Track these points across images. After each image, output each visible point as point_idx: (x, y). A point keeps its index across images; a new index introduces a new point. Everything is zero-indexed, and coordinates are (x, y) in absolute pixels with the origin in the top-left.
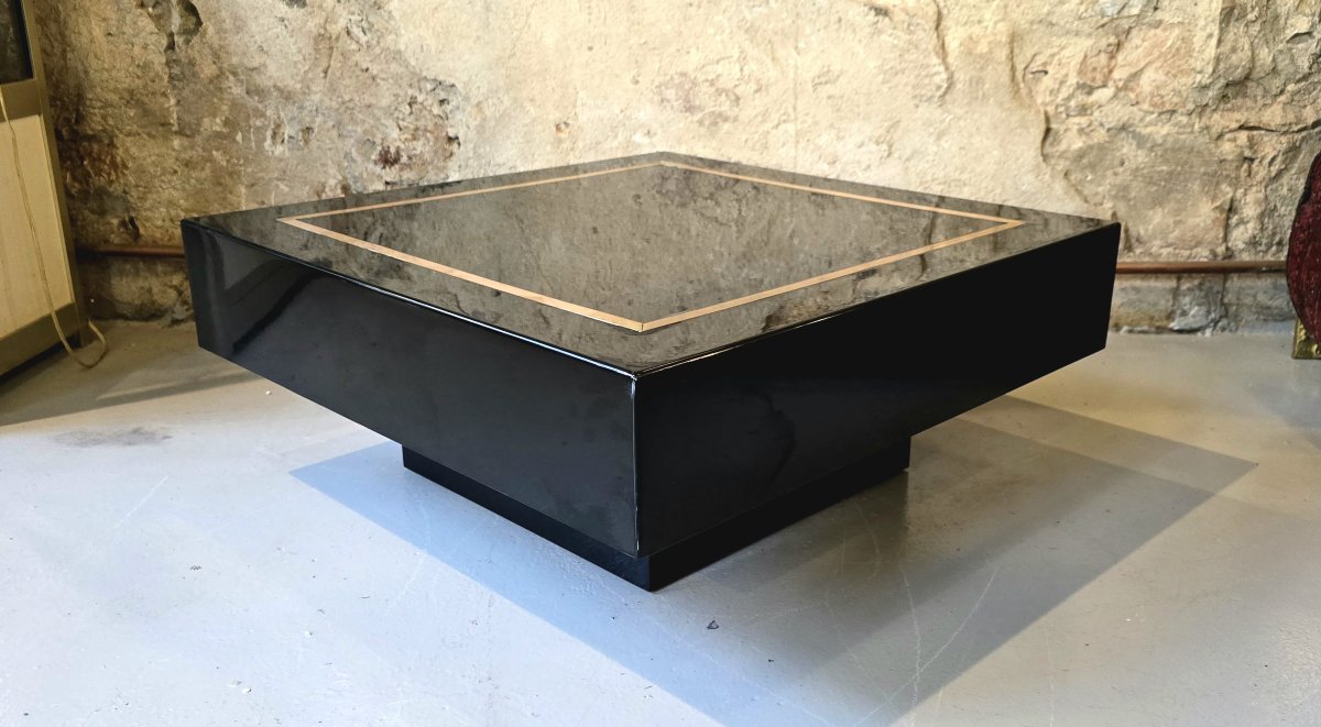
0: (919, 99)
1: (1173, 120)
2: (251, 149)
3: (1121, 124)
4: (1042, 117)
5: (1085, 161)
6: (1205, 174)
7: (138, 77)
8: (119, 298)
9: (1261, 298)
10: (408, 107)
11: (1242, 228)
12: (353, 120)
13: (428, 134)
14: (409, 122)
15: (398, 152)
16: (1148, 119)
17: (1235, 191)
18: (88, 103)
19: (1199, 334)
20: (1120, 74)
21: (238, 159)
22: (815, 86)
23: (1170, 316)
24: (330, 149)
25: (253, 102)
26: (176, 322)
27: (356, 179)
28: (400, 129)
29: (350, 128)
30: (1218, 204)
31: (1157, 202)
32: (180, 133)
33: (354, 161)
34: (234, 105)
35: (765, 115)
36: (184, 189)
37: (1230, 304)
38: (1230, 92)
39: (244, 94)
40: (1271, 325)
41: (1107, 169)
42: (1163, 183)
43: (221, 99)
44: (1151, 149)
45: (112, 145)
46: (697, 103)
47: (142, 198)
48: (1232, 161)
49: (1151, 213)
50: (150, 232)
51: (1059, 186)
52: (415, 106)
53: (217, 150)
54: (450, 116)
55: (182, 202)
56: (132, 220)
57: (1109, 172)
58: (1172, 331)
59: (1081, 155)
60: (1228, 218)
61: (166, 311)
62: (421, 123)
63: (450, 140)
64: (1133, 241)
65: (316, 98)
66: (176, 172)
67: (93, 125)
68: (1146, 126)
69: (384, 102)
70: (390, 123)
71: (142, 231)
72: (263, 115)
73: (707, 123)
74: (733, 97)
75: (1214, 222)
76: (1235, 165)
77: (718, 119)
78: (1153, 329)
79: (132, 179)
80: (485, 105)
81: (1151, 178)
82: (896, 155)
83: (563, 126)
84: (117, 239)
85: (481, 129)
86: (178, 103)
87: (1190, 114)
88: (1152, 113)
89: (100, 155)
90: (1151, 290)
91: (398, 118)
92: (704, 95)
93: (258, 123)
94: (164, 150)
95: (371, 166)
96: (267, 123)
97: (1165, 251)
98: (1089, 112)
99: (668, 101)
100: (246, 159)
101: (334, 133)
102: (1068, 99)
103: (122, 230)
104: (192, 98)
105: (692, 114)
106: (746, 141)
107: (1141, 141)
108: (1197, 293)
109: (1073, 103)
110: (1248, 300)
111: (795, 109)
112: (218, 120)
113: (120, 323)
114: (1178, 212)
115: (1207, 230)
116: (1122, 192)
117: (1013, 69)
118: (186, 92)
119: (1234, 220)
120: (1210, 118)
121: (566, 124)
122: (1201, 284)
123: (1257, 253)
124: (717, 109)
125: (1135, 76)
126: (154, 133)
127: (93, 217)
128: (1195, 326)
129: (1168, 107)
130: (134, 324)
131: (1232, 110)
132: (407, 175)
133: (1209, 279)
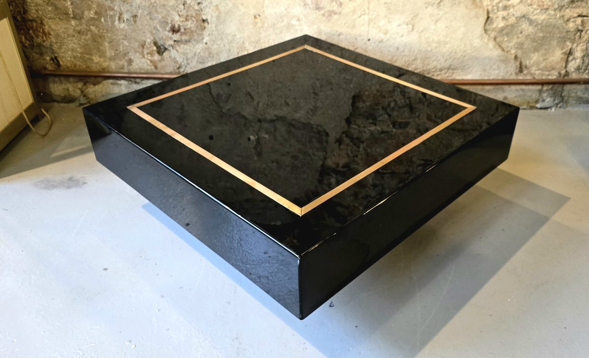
0: (427, 4)
1: (547, 12)
2: (109, 25)
3: (522, 15)
4: (486, 12)
5: (504, 32)
6: (559, 37)
8: (55, 93)
9: (580, 94)
10: (183, 6)
11: (574, 62)
12: (156, 11)
13: (193, 19)
14: (184, 13)
15: (179, 26)
16: (535, 12)
17: (572, 45)
18: (28, 4)
19: (549, 110)
21: (103, 30)
23: (537, 102)
24: (147, 25)
25: (108, 3)
26: (81, 104)
27: (160, 39)
28: (180, 16)
29: (155, 15)
30: (564, 51)
31: (536, 50)
32: (74, 18)
33: (158, 30)
34: (99, 5)
35: (354, 11)
36: (79, 44)
37: (565, 96)
40: (582, 105)
41: (514, 35)
42: (540, 42)
43: (92, 2)
44: (536, 26)
45: (42, 23)
46: (322, 6)
47: (60, 48)
48: (573, 32)
49: (533, 55)
50: (65, 63)
51: (491, 44)
52: (186, 5)
53: (93, 26)
54: (203, 10)
55: (78, 49)
56: (56, 58)
57: (515, 37)
58: (537, 108)
59: (502, 29)
60: (568, 57)
61: (76, 99)
62: (190, 13)
63: (204, 21)
64: (523, 67)
66: (74, 36)
67: (32, 15)
68: (534, 15)
70: (174, 13)
71: (61, 63)
72: (113, 9)
73: (326, 15)
74: (339, 3)
75: (561, 59)
76: (574, 33)
77: (331, 13)
78: (529, 107)
79: (54, 40)
80: (220, 7)
81: (534, 39)
82: (415, 30)
83: (257, 16)
84: (50, 67)
85: (218, 18)
86: (72, 3)
87: (555, 10)
88: (538, 9)
89: (37, 28)
90: (529, 90)
91: (178, 11)
93: (111, 13)
94: (67, 26)
95: (167, 33)
96: (115, 13)
97: (537, 72)
98: (508, 9)
99: (308, 5)
100: (107, 30)
101: (148, 17)
102: (498, 3)
103: (52, 62)
105: (319, 11)
106: (345, 24)
107: (531, 22)
108: (550, 92)
109: (500, 5)
110: (573, 95)
111: (368, 9)
112: (92, 12)
113: (56, 104)
114: (545, 54)
115: (558, 63)
116: (520, 46)
119: (571, 58)
120: (565, 11)
121: (259, 15)
122: (552, 88)
123: (579, 73)
124: (331, 9)
126: (62, 18)
127: (37, 56)
128: (548, 106)
129: (545, 7)
130: (63, 105)
131: (575, 7)
132: (184, 38)
133: (556, 86)
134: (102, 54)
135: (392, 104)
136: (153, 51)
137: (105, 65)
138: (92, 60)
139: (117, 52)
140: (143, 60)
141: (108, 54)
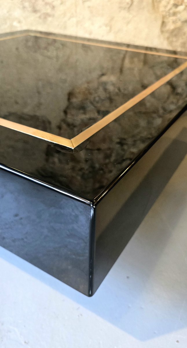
0: (121, 9)
4: (161, 17)
5: (174, 34)
35: (65, 15)
41: (180, 36)
46: (38, 9)
73: (42, 18)
74: (52, 7)
77: (47, 15)
92: (40, 5)
98: (176, 15)
99: (26, 8)
102: (170, 10)
105: (36, 13)
109: (171, 11)
124: (46, 12)
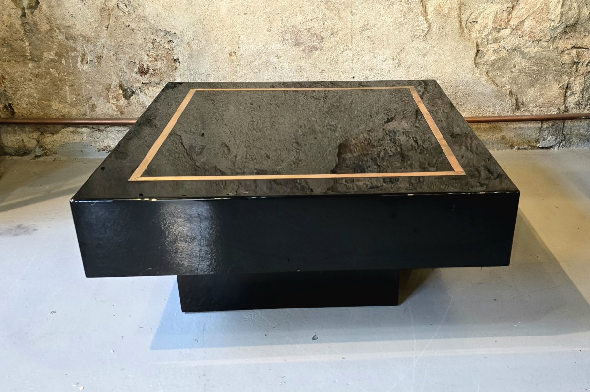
0: (414, 38)
1: (539, 45)
2: (71, 67)
3: (514, 47)
6: (555, 71)
7: (7, 32)
8: (6, 145)
9: (582, 131)
10: (152, 44)
11: (573, 97)
12: (123, 51)
13: (163, 58)
14: (153, 52)
15: (148, 68)
16: (527, 44)
17: (570, 79)
19: (552, 149)
20: (513, 22)
21: (64, 73)
22: (361, 31)
23: (537, 141)
24: (112, 67)
25: (70, 43)
26: (37, 156)
27: (127, 82)
28: (148, 56)
29: (122, 55)
30: (561, 85)
31: (532, 85)
32: (32, 60)
33: (125, 72)
34: (60, 45)
35: (336, 47)
36: (36, 89)
37: (567, 134)
38: (568, 30)
39: (64, 39)
40: (586, 144)
41: (507, 69)
42: (535, 76)
43: (53, 42)
44: (529, 59)
47: (15, 94)
48: (568, 64)
49: (529, 90)
50: (20, 111)
51: (484, 79)
52: (155, 44)
53: (52, 68)
54: (174, 48)
55: (36, 95)
56: (10, 105)
57: (509, 71)
58: (538, 148)
59: (494, 63)
60: (566, 92)
61: (32, 151)
62: (159, 52)
63: (175, 61)
64: (520, 104)
65: (103, 41)
66: (31, 80)
68: (527, 48)
69: (139, 42)
70: (143, 53)
71: (15, 110)
72: (75, 50)
73: (307, 50)
74: (320, 38)
75: (559, 94)
76: (570, 66)
78: (529, 147)
79: (8, 84)
80: (192, 44)
81: (529, 73)
82: (403, 65)
83: (233, 54)
84: (3, 115)
85: (190, 56)
86: (30, 44)
87: (548, 41)
88: (530, 41)
90: (528, 128)
91: (147, 50)
92: (305, 37)
93: (73, 54)
94: (24, 69)
95: (134, 75)
96: (78, 54)
98: (498, 42)
99: (287, 40)
100: (68, 72)
101: (114, 58)
102: (488, 35)
103: (5, 110)
104: (37, 42)
105: (299, 47)
106: (327, 60)
107: (524, 55)
108: (551, 129)
109: (490, 37)
110: (576, 132)
112: (52, 53)
113: (7, 157)
114: (542, 89)
115: (556, 98)
116: (514, 81)
117: (460, 21)
118: (34, 39)
119: (569, 93)
120: (558, 43)
121: (235, 53)
122: (552, 125)
123: (580, 108)
124: (312, 44)
125: (521, 23)
126: (18, 60)
128: (549, 145)
129: (537, 38)
130: (16, 158)
131: (569, 39)
132: (153, 79)
133: (556, 123)
134: (63, 100)
135: (382, 154)
136: (118, 94)
137: (65, 111)
138: (50, 106)
139: (79, 97)
140: (108, 105)
141: (69, 99)
